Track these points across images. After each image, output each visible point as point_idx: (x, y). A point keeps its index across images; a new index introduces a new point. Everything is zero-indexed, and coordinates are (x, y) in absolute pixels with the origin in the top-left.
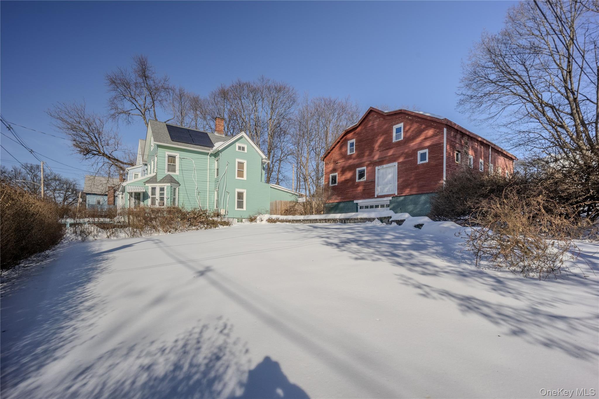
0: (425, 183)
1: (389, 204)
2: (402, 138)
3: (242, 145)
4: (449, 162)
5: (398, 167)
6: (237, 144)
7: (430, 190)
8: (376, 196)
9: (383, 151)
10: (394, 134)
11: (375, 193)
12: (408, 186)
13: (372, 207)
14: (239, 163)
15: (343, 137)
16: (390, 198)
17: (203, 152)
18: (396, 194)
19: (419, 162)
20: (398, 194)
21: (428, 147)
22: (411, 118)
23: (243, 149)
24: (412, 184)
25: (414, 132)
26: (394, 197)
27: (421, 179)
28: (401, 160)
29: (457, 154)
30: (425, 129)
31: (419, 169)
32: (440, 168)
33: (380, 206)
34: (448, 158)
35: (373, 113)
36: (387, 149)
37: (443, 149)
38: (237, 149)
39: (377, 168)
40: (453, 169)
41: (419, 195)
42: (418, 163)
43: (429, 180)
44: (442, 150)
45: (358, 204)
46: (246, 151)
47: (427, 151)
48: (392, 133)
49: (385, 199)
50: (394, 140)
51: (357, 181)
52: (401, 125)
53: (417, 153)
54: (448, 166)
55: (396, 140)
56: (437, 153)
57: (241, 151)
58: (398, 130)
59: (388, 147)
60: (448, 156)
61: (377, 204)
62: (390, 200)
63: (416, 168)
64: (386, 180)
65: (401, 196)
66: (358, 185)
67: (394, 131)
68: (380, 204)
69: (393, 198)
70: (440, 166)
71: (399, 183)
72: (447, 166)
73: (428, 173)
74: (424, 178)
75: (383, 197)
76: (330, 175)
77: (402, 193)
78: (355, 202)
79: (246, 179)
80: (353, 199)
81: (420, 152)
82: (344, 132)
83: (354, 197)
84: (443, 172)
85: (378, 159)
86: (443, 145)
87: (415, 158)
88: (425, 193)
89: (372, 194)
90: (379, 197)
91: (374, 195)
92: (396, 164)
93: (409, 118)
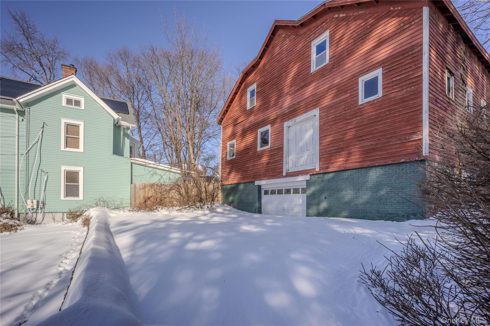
0: (376, 142)
1: (305, 187)
2: (327, 61)
3: (74, 97)
4: (434, 90)
5: (321, 118)
6: (65, 96)
7: (386, 158)
8: (284, 174)
9: (295, 92)
10: (314, 56)
11: (282, 168)
12: (340, 152)
13: (280, 192)
14: (68, 126)
15: (241, 83)
16: (308, 177)
17: (5, 109)
18: (317, 169)
19: (362, 100)
20: (321, 169)
21: (381, 64)
22: (344, 15)
23: (77, 103)
24: (348, 147)
25: (352, 41)
26: (314, 175)
27: (366, 136)
28: (326, 101)
29: (449, 79)
30: (373, 28)
31: (361, 115)
32: (414, 103)
33: (292, 191)
34: (433, 81)
35: (280, 32)
36: (302, 88)
37: (422, 58)
38: (64, 103)
39: (286, 124)
40: (441, 108)
41: (363, 171)
42: (360, 103)
43: (385, 135)
44: (417, 60)
45: (262, 187)
46: (83, 107)
47: (378, 73)
48: (309, 56)
49: (301, 178)
50: (314, 69)
51: (259, 149)
52: (326, 36)
53: (357, 83)
54: (433, 100)
55: (317, 67)
56: (404, 72)
57: (73, 106)
58: (321, 48)
59: (303, 84)
60: (433, 76)
61: (288, 186)
62: (307, 180)
63: (355, 114)
64: (301, 144)
65: (326, 173)
66: (260, 155)
67: (314, 50)
68: (292, 188)
69: (313, 177)
70: (415, 99)
71: (322, 148)
72: (430, 100)
73: (382, 120)
74: (374, 134)
75: (295, 176)
76: (228, 143)
77: (327, 168)
78: (257, 183)
79: (83, 151)
80: (253, 178)
81: (362, 80)
82: (241, 75)
83: (255, 176)
84: (422, 113)
85: (289, 108)
86: (421, 50)
87: (354, 93)
88: (376, 166)
89: (278, 171)
90: (290, 175)
91: (282, 172)
92: (316, 112)
93: (341, 15)
